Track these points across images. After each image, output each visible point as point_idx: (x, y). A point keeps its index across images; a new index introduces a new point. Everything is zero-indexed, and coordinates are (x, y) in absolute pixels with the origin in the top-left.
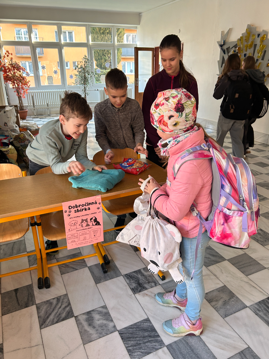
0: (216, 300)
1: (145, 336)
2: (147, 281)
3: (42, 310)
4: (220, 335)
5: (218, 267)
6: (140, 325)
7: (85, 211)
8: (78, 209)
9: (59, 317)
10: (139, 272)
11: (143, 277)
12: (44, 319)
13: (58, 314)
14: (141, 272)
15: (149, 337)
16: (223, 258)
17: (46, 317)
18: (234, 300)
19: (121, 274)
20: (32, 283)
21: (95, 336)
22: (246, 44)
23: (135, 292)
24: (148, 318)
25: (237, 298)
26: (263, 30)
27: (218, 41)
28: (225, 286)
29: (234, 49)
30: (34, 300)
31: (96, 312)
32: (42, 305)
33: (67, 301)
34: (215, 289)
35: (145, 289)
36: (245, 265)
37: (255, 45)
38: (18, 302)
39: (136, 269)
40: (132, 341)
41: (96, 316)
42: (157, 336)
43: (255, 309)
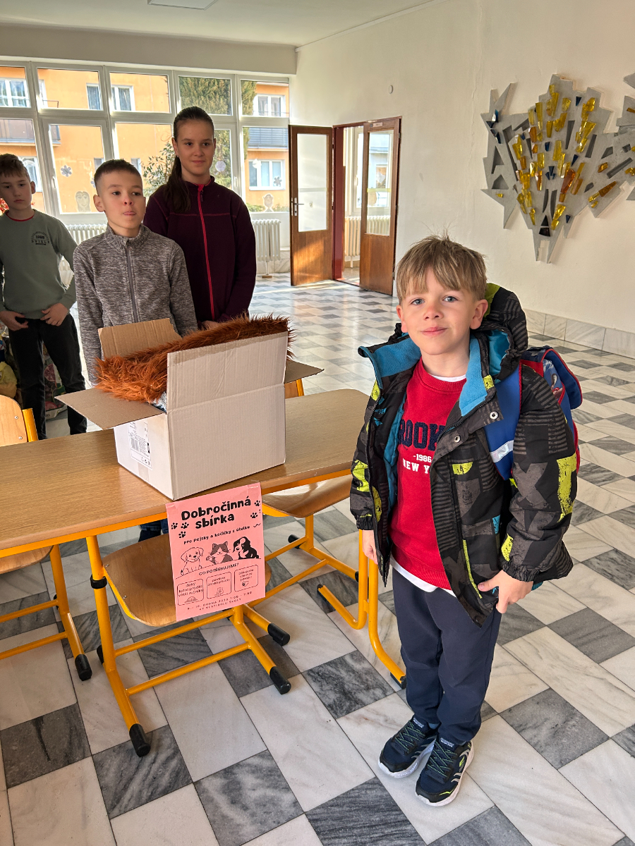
0: (535, 725)
1: (373, 824)
2: (363, 686)
3: (108, 770)
4: (552, 810)
5: (530, 643)
6: (359, 797)
7: (222, 522)
8: (204, 519)
9: (155, 785)
10: (340, 662)
11: (353, 675)
12: (116, 793)
13: (150, 777)
14: (346, 663)
15: (383, 825)
16: (538, 621)
17: (121, 786)
18: (577, 722)
19: (297, 671)
20: (77, 702)
21: (248, 829)
22: (548, 119)
23: (336, 714)
24: (376, 777)
25: (582, 717)
26: (589, 89)
27: (483, 112)
28: (550, 689)
29: (520, 131)
30: (87, 746)
31: (247, 768)
32: (108, 757)
33: (171, 744)
34: (527, 698)
35: (360, 706)
36: (590, 637)
37: (571, 124)
38: (46, 751)
39: (334, 655)
40: (344, 837)
41: (248, 780)
42: (403, 821)
43: (628, 743)
